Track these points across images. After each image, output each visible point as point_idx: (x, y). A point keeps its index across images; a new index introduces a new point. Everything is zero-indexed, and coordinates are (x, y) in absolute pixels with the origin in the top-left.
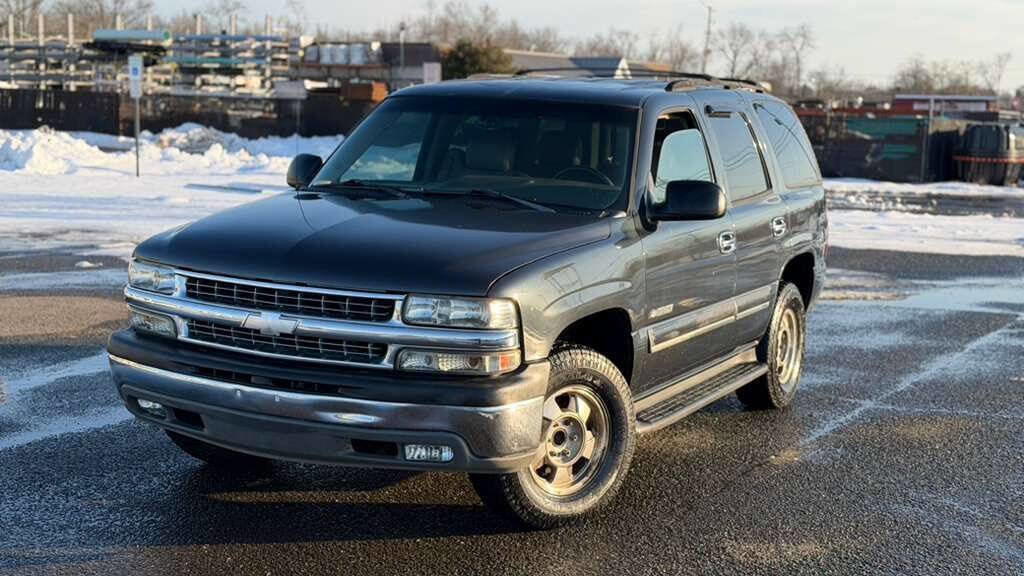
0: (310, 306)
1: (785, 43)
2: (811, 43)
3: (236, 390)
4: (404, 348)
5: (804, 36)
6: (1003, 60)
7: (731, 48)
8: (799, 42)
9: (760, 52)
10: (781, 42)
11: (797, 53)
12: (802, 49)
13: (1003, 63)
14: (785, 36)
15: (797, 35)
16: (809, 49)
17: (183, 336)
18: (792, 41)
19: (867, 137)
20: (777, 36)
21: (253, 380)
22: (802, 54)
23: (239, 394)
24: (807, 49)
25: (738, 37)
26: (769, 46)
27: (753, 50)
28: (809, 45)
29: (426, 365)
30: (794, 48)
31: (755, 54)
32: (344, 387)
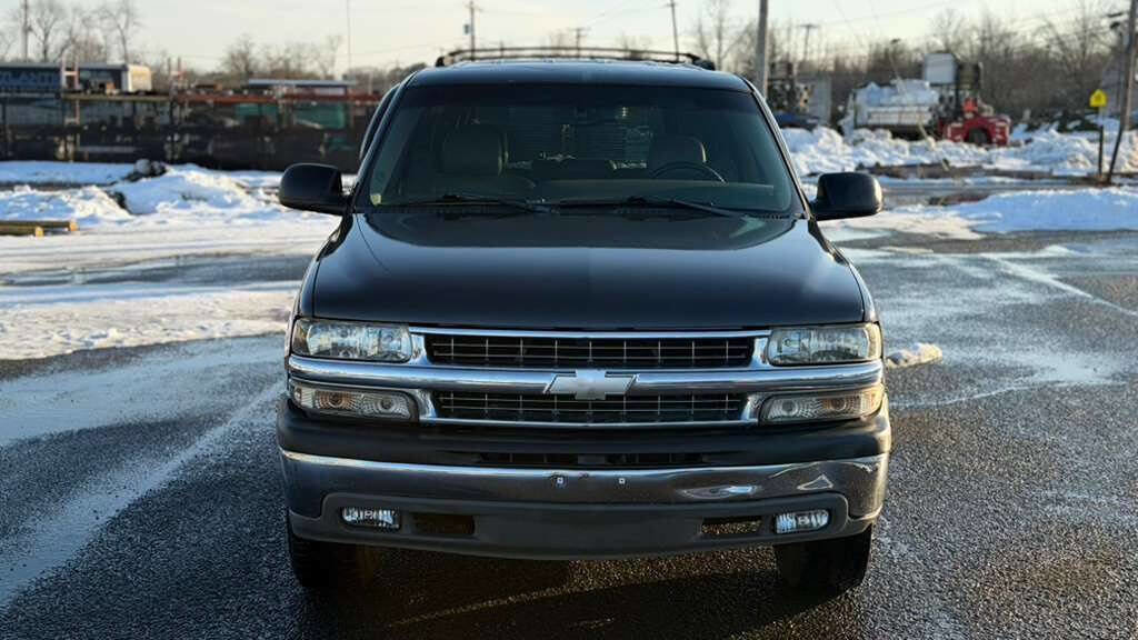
0: (641, 356)
1: (106, 21)
2: (137, 20)
3: (555, 477)
4: (773, 395)
5: (128, 12)
6: (333, 43)
7: (40, 26)
8: (123, 19)
9: (75, 31)
10: (102, 19)
11: (122, 32)
12: (127, 26)
13: (335, 44)
14: (105, 13)
15: (121, 10)
16: (135, 27)
17: (429, 414)
18: (116, 18)
19: (317, 126)
20: (94, 12)
21: (581, 460)
22: (128, 33)
23: (560, 481)
24: (132, 28)
25: (47, 12)
26: (86, 22)
27: (68, 28)
28: (135, 23)
29: (785, 413)
30: (119, 26)
31: (70, 32)
32: (709, 454)
